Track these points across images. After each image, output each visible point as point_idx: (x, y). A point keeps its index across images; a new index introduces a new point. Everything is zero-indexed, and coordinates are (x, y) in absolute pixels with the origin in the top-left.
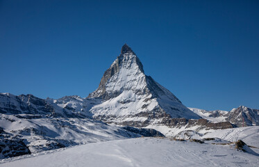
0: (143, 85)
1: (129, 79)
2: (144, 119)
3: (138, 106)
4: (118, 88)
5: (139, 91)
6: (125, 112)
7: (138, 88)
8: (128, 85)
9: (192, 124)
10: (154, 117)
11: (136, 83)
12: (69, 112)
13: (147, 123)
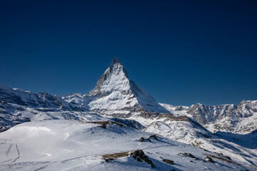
0: (127, 88)
1: (117, 82)
2: (128, 112)
3: (123, 103)
4: (109, 89)
5: (124, 91)
6: (114, 107)
7: (124, 89)
8: (117, 87)
9: (161, 116)
10: (135, 111)
11: (122, 85)
12: (73, 106)
13: (129, 115)
